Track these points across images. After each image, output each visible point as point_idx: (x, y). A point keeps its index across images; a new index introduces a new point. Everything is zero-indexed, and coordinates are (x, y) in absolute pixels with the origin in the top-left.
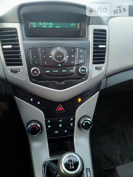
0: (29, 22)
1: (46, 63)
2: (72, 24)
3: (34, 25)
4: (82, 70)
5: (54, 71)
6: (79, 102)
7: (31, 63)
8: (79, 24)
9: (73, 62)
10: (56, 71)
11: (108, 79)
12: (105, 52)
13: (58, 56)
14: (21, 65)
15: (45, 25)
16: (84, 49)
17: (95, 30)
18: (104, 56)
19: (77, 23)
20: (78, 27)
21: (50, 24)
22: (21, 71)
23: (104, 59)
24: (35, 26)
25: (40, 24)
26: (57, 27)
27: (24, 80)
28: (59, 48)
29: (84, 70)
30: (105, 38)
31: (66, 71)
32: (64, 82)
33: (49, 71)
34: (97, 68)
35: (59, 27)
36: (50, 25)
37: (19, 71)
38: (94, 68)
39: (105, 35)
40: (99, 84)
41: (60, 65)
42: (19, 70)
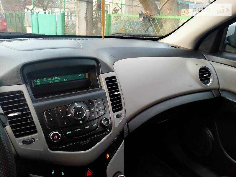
0: (32, 80)
1: (65, 123)
2: (80, 75)
3: (38, 82)
4: (106, 122)
5: (76, 131)
6: (108, 158)
7: (47, 127)
8: (87, 74)
9: (94, 116)
10: (78, 130)
11: (129, 124)
12: (120, 98)
13: (78, 113)
14: (36, 132)
15: (51, 81)
16: (102, 100)
17: (106, 79)
18: (120, 102)
19: (85, 73)
20: (87, 77)
21: (57, 78)
22: (37, 139)
23: (121, 105)
24: (39, 84)
25: (45, 80)
26: (64, 80)
27: (42, 150)
28: (76, 104)
29: (107, 122)
30: (117, 84)
31: (88, 127)
32: (88, 140)
33: (70, 132)
34: (118, 116)
35: (67, 80)
36: (56, 80)
37: (34, 141)
38: (115, 117)
39: (116, 81)
40: (122, 132)
41: (81, 122)
42: (34, 139)
